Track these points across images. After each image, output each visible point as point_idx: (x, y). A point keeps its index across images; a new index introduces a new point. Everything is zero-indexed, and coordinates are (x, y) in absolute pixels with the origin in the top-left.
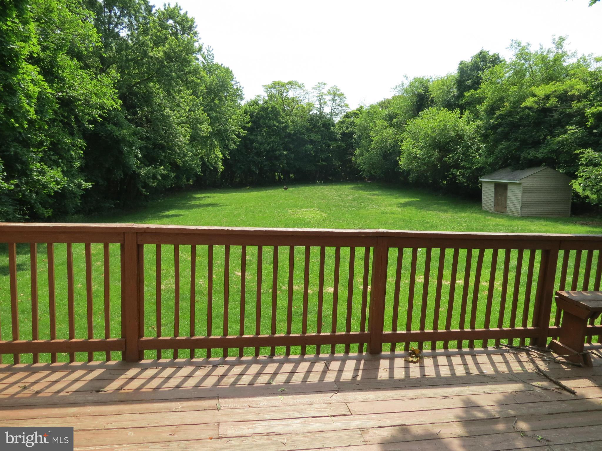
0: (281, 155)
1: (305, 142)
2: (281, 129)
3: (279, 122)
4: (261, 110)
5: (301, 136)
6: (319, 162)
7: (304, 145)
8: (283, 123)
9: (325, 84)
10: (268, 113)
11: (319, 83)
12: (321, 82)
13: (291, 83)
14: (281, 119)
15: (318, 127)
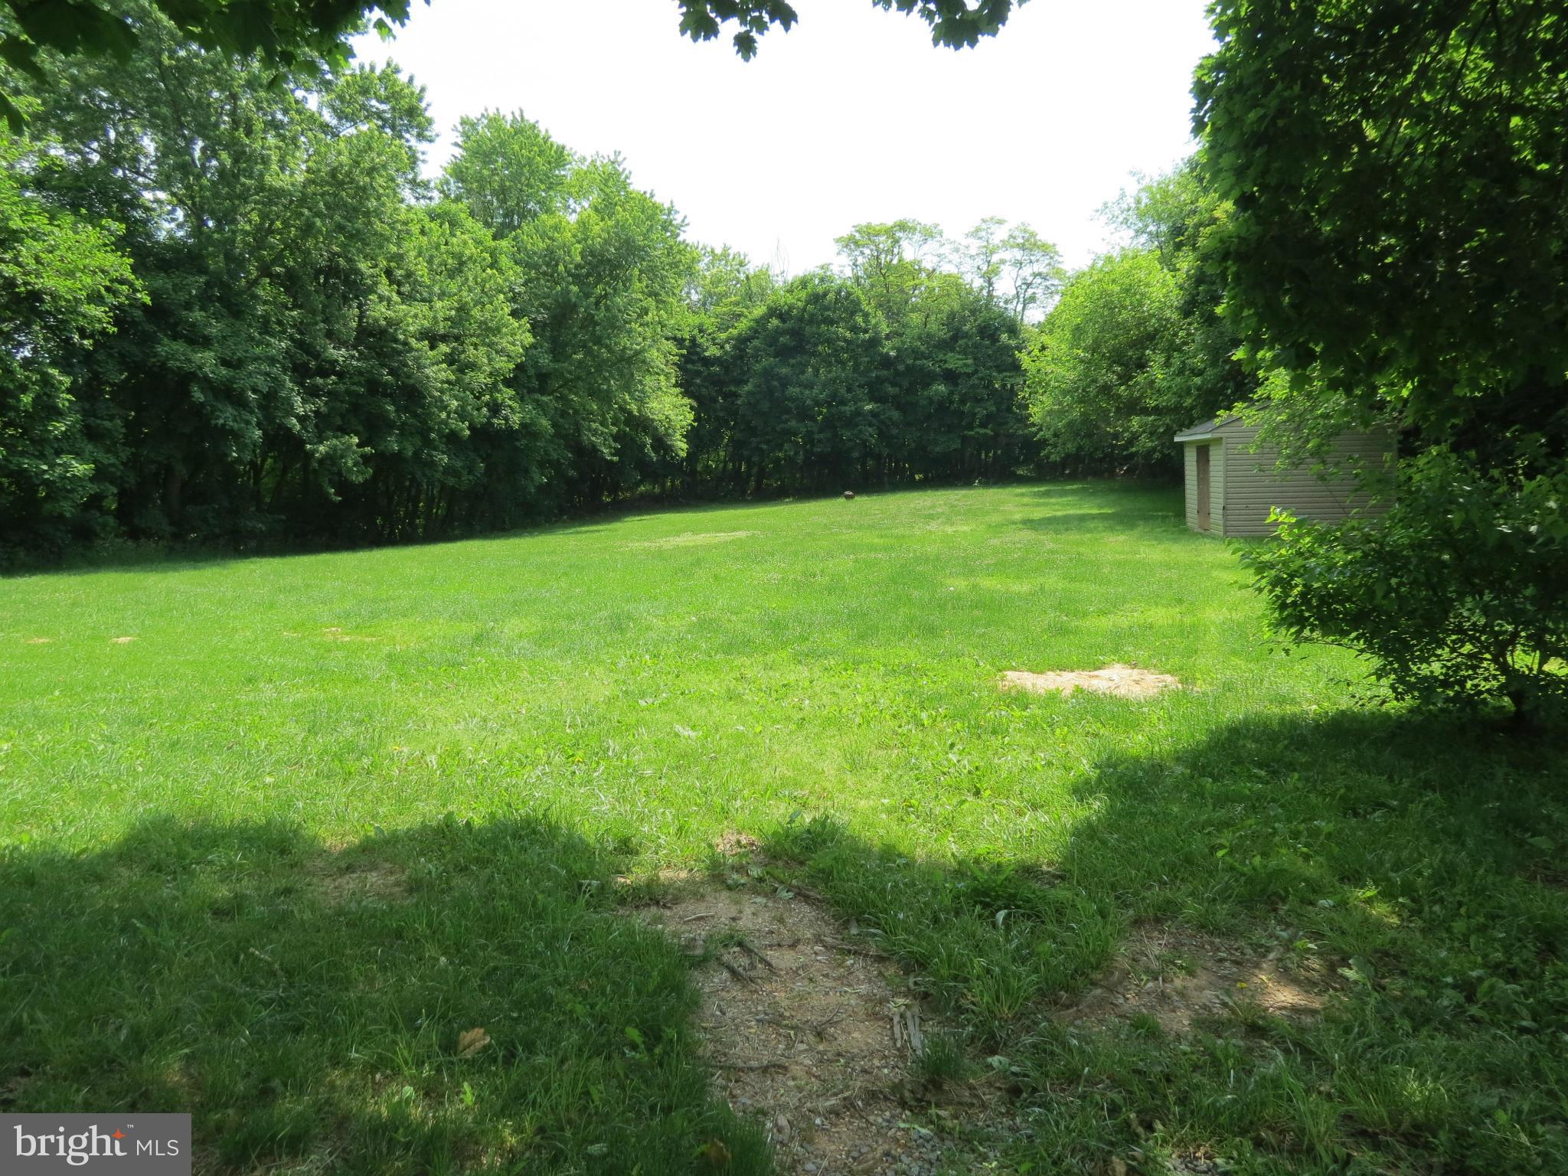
0: (858, 413)
1: (928, 378)
2: (858, 346)
3: (855, 329)
4: (808, 302)
5: (918, 362)
6: (970, 427)
7: (927, 386)
8: (866, 331)
9: (1000, 222)
10: (827, 309)
11: (984, 221)
12: (987, 217)
13: (902, 226)
14: (859, 319)
15: (966, 335)
